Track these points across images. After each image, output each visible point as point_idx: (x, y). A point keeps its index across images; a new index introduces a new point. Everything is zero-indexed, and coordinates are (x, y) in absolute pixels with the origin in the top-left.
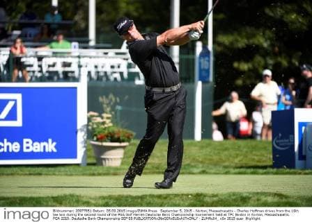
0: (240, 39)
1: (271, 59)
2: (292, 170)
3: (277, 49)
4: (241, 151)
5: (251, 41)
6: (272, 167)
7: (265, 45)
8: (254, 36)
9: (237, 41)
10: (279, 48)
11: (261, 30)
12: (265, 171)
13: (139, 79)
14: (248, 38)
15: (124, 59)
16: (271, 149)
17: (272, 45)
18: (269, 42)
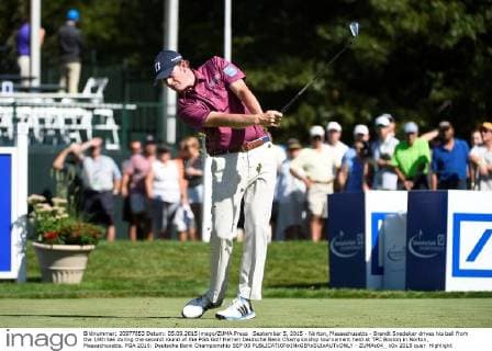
0: (275, 77)
1: (327, 110)
2: (361, 291)
3: (336, 93)
4: (277, 259)
5: (294, 81)
6: (329, 285)
7: (317, 87)
8: (299, 72)
9: (271, 80)
10: (340, 91)
11: (311, 62)
12: (316, 292)
13: (113, 142)
14: (290, 76)
15: (88, 109)
16: (326, 256)
17: (328, 87)
18: (323, 82)
